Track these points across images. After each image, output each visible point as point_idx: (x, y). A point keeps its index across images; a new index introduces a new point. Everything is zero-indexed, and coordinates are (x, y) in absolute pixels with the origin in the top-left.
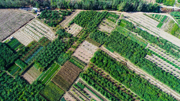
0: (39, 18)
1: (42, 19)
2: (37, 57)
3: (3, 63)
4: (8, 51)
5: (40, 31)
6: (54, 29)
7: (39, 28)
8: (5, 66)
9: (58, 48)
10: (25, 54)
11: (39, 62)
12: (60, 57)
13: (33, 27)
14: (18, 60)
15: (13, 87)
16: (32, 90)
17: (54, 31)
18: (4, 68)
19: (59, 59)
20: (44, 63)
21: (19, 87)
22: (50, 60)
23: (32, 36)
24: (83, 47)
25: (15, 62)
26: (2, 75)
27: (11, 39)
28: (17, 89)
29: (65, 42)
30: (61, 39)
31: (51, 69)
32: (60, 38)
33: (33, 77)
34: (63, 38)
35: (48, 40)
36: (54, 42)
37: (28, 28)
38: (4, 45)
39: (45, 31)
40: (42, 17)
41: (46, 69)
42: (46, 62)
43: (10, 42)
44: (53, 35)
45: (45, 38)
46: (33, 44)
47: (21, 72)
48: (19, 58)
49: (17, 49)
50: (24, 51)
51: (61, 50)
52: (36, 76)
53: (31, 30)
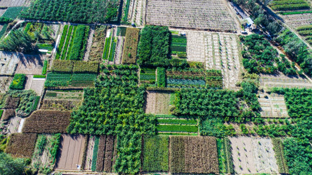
0: (242, 40)
1: (244, 44)
2: (186, 89)
3: (146, 56)
4: (164, 47)
5: (224, 58)
6: (243, 74)
7: (227, 52)
8: (144, 61)
9: (221, 107)
10: (177, 69)
11: (181, 97)
12: (210, 120)
13: (220, 44)
14: (163, 69)
15: (128, 94)
16: (140, 121)
17: (242, 77)
18: (141, 62)
19: (208, 122)
20: (184, 106)
21: (133, 102)
22: (196, 110)
23: (207, 55)
24: (256, 144)
25: (158, 68)
26: (132, 69)
27: (182, 35)
28: (128, 102)
29: (240, 107)
30: (239, 98)
31: (184, 122)
32: (240, 95)
33: (156, 107)
34: (243, 99)
35: (220, 81)
36: (225, 93)
37: (214, 39)
38: (168, 34)
39: (229, 64)
40: (247, 41)
41: (179, 115)
42: (188, 108)
43: (176, 37)
44: (235, 81)
45: (220, 74)
46: (198, 67)
47: (152, 87)
48: (166, 67)
49: (175, 54)
50: (180, 65)
51: (222, 114)
52: (160, 111)
53: (215, 45)
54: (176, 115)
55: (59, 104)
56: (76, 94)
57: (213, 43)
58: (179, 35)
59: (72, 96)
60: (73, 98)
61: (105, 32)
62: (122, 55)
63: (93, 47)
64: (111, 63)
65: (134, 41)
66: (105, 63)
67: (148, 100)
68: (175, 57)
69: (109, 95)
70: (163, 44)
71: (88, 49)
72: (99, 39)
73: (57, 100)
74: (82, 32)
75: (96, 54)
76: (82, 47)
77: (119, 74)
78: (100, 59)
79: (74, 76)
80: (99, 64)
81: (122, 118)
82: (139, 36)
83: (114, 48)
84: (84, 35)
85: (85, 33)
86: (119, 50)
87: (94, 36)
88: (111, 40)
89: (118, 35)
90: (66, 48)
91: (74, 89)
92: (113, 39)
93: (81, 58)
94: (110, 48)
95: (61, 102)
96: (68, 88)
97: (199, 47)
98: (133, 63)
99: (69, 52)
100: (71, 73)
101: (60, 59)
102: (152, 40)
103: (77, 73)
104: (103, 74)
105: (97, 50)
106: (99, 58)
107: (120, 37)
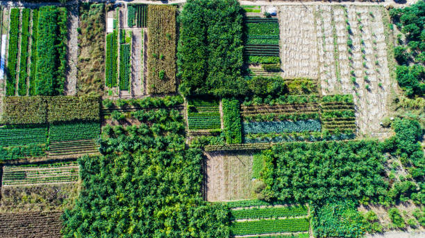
0: (395, 19)
1: (399, 28)
2: (284, 143)
4: (232, 50)
5: (358, 64)
6: (397, 101)
7: (363, 51)
8: (193, 88)
9: (354, 179)
10: (263, 101)
11: (275, 162)
12: (333, 207)
13: (350, 32)
14: (234, 102)
15: (168, 165)
16: (199, 223)
17: (395, 106)
18: (188, 89)
19: (330, 208)
20: (283, 181)
21: (181, 183)
22: (304, 188)
23: (322, 60)
25: (223, 100)
26: (171, 106)
27: (269, 16)
28: (171, 182)
29: (389, 173)
30: (388, 154)
31: (284, 214)
32: (391, 148)
33: (227, 185)
34: (394, 156)
35: (351, 119)
36: (362, 146)
37: (336, 19)
38: (239, 17)
39: (369, 79)
40: (407, 22)
41: (273, 201)
43: (257, 20)
44: (379, 116)
45: (351, 105)
46: (306, 91)
48: (241, 98)
49: (257, 64)
50: (269, 91)
51: (357, 192)
52: (235, 193)
53: (338, 34)
54: (267, 201)
55: (33, 194)
56: (65, 170)
57: (335, 31)
58: (263, 17)
59: (58, 176)
60: (59, 179)
61: (103, 20)
62: (147, 74)
63: (82, 60)
64: (124, 93)
65: (167, 39)
66: (113, 95)
67: (210, 172)
68: (257, 71)
69: (131, 171)
70: (230, 42)
71: (73, 64)
72: (91, 39)
73: (29, 185)
74: (52, 25)
75: (92, 77)
76: (57, 64)
77: (145, 120)
78: (102, 88)
79: (53, 132)
80: (100, 99)
81: (163, 217)
82: (178, 25)
83: (126, 59)
84: (57, 31)
85: (58, 27)
86: (138, 63)
87: (80, 32)
88: (119, 40)
89: (131, 26)
90: (24, 66)
91: (58, 161)
92: (122, 36)
93: (60, 90)
94: (118, 60)
95: (37, 191)
96: (44, 159)
97: (306, 42)
98: (170, 93)
99: (33, 74)
100: (46, 125)
101: (17, 94)
102: (206, 34)
103: (57, 123)
104: (111, 122)
105: (91, 67)
106: (99, 84)
107: (136, 30)
